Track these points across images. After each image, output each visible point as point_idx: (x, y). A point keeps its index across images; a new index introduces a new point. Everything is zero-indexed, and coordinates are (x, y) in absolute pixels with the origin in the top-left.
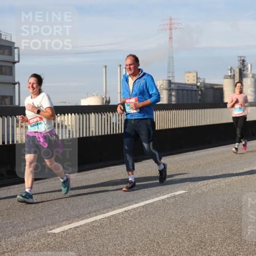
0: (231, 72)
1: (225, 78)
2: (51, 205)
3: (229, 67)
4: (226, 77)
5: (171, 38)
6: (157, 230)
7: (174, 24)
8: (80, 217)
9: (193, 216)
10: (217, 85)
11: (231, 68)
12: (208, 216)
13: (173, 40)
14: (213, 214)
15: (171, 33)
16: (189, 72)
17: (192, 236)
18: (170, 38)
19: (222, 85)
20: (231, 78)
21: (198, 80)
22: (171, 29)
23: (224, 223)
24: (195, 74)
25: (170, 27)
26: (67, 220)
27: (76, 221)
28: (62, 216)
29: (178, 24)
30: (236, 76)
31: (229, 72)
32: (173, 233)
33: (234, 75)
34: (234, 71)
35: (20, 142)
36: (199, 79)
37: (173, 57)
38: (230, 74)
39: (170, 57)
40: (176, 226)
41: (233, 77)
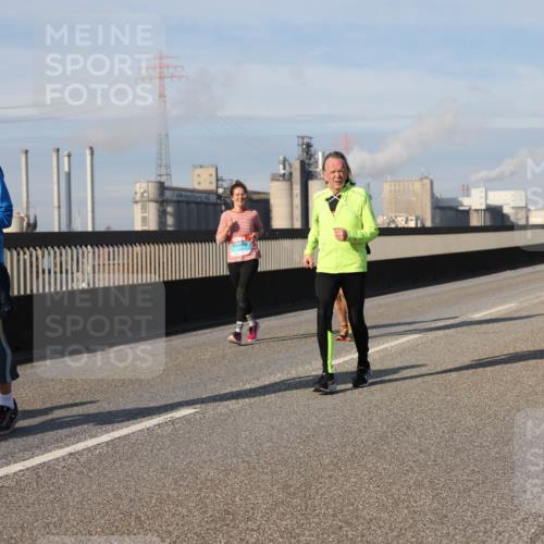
0: (284, 168)
1: (273, 180)
3: (281, 158)
4: (275, 178)
5: (162, 96)
6: (137, 491)
7: (168, 67)
9: (211, 461)
10: (258, 193)
11: (285, 160)
12: (240, 460)
13: (167, 99)
14: (251, 456)
15: (162, 86)
16: (201, 167)
17: (208, 501)
18: (160, 96)
19: (268, 194)
20: (284, 180)
21: (220, 183)
22: (162, 78)
23: (273, 472)
24: (213, 171)
25: (160, 73)
29: (175, 67)
30: (294, 175)
31: (281, 166)
32: (169, 495)
33: (291, 174)
34: (290, 166)
36: (223, 180)
37: (167, 135)
38: (282, 172)
39: (160, 135)
40: (176, 483)
41: (288, 178)
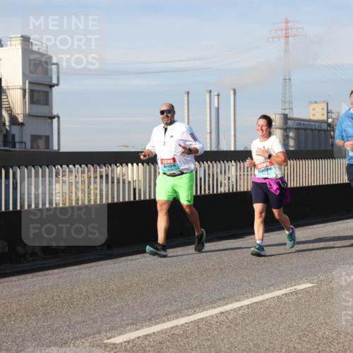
2: (108, 300)
8: (152, 319)
26: (133, 324)
27: (146, 326)
28: (124, 318)
35: (61, 205)
